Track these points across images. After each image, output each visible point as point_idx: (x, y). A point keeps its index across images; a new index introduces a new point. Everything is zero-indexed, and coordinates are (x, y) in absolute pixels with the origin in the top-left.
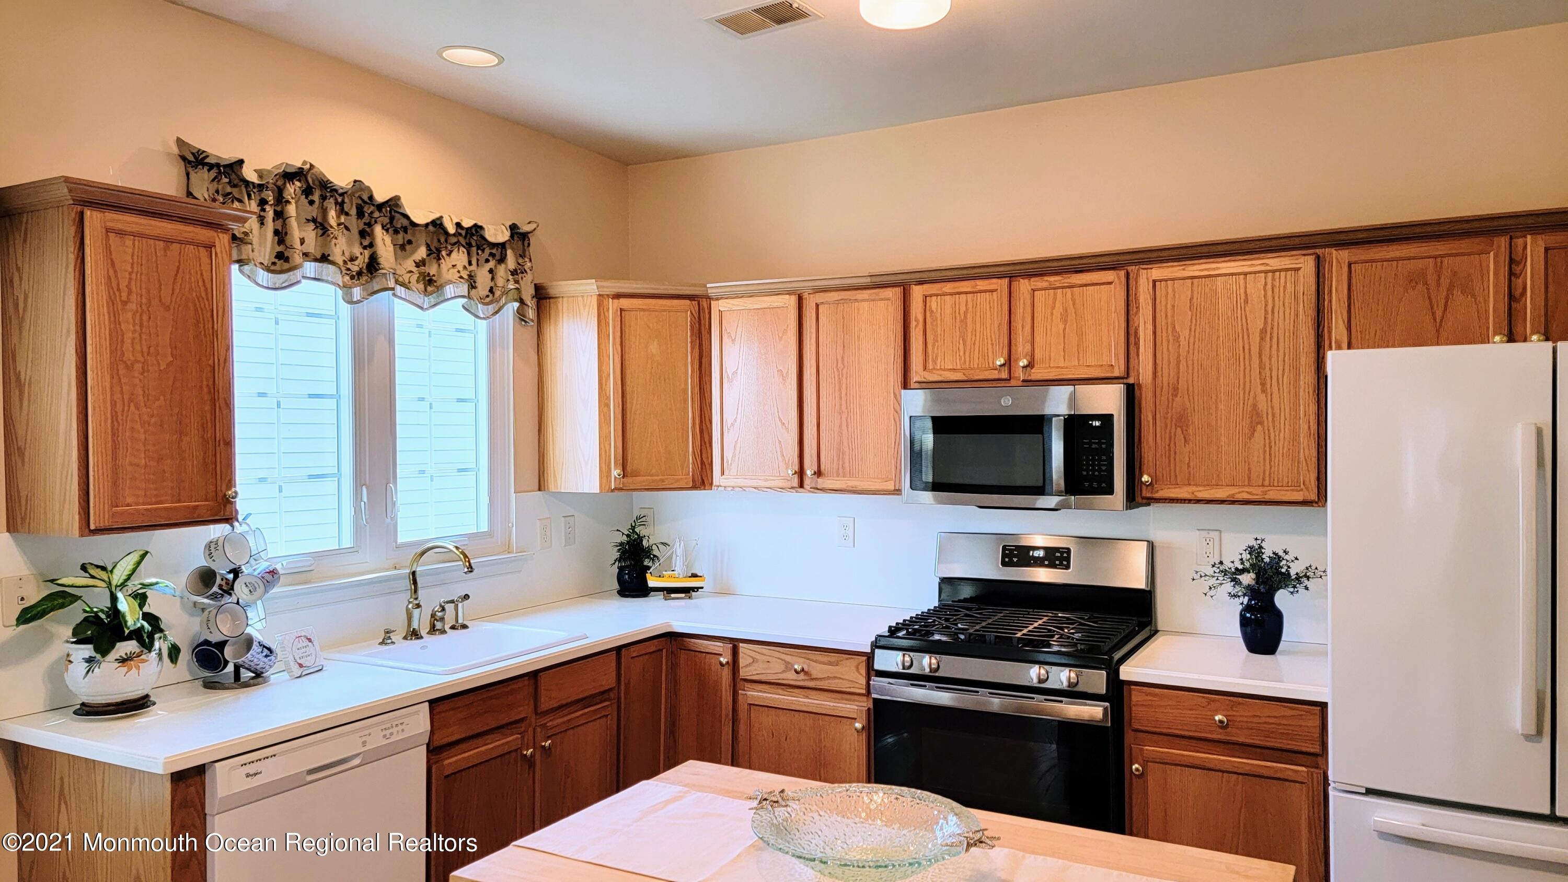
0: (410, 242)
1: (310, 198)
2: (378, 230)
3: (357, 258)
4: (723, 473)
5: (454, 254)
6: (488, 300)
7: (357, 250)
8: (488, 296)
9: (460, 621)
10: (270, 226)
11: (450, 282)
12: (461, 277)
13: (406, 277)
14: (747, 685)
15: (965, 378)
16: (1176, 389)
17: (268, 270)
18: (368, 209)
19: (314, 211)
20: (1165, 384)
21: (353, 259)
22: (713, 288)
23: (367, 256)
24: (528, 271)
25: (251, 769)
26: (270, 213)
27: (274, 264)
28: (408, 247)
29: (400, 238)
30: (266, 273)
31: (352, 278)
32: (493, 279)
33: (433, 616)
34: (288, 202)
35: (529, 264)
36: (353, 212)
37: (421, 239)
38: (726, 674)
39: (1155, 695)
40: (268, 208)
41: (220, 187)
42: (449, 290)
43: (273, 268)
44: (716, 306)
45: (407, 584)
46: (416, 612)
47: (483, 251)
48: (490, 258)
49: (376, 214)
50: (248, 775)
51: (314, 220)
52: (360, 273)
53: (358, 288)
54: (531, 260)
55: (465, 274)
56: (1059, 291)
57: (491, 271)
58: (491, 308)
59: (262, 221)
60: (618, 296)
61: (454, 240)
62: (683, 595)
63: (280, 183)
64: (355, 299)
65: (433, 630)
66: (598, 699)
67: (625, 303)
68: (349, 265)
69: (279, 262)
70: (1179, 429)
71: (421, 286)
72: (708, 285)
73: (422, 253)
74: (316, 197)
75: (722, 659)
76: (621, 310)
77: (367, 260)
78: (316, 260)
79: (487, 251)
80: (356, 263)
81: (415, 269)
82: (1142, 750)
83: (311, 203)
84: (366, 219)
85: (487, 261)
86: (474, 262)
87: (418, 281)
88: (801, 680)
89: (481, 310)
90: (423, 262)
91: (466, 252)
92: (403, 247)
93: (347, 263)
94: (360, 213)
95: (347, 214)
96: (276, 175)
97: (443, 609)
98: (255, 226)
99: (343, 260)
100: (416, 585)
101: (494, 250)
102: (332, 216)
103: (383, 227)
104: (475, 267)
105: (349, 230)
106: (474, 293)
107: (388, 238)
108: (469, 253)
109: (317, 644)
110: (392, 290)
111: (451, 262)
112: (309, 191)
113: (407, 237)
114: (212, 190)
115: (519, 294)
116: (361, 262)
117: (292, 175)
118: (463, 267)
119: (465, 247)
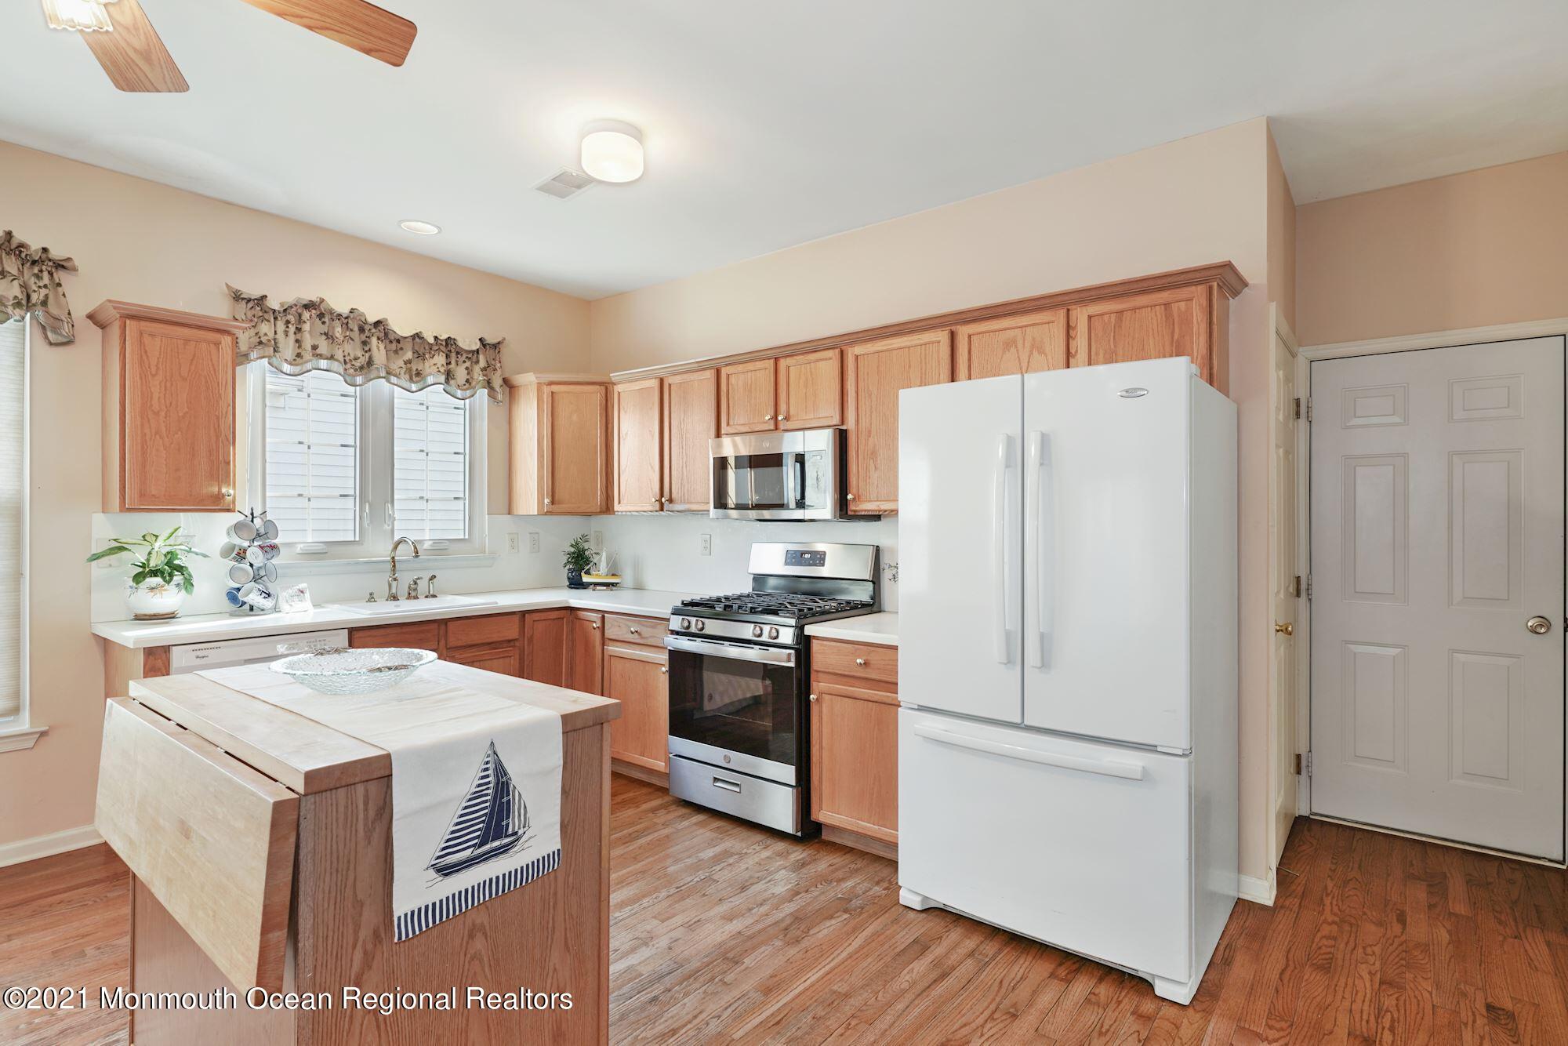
0: (401, 349)
1: (323, 320)
2: (374, 340)
3: (359, 358)
4: (619, 503)
5: (436, 357)
6: (465, 387)
7: (359, 353)
8: (464, 385)
9: (431, 593)
10: (292, 337)
11: (430, 374)
12: (439, 371)
13: (398, 371)
14: (611, 643)
15: (750, 430)
16: (870, 432)
17: (291, 364)
18: (367, 327)
19: (325, 328)
20: (864, 430)
21: (356, 359)
22: (615, 376)
23: (367, 357)
24: (497, 368)
25: (200, 653)
26: (292, 329)
27: (294, 360)
28: (400, 352)
29: (394, 346)
30: (289, 366)
31: (356, 370)
32: (468, 374)
33: (409, 587)
34: (305, 322)
35: (499, 365)
36: (356, 329)
37: (409, 346)
38: (598, 634)
39: (826, 646)
40: (290, 326)
41: (256, 313)
42: (430, 380)
43: (293, 362)
44: (618, 388)
45: (389, 566)
46: (394, 584)
47: (462, 356)
48: (467, 360)
49: (373, 330)
50: (197, 657)
51: (325, 334)
52: (362, 368)
53: (360, 377)
54: (500, 362)
55: (442, 370)
56: (803, 366)
57: (467, 368)
58: (468, 393)
59: (286, 334)
60: (551, 383)
61: (435, 348)
62: (605, 588)
63: (299, 311)
64: (356, 383)
65: (409, 597)
66: (505, 645)
67: (555, 388)
68: (353, 363)
69: (298, 359)
70: (871, 461)
71: (407, 376)
72: (611, 375)
73: (409, 355)
74: (326, 320)
75: (594, 625)
76: (552, 393)
77: (367, 360)
78: (327, 359)
79: (465, 356)
80: (359, 361)
81: (404, 366)
82: (818, 685)
83: (324, 323)
84: (367, 334)
85: (464, 362)
86: (453, 362)
87: (405, 374)
88: (635, 638)
89: (459, 393)
90: (409, 362)
91: (444, 355)
92: (396, 352)
93: (350, 360)
94: (362, 330)
95: (351, 330)
96: (296, 305)
97: (416, 583)
98: (280, 336)
99: (347, 359)
100: (394, 566)
101: (470, 356)
102: (338, 331)
103: (378, 339)
104: (453, 366)
105: (353, 340)
106: (452, 382)
107: (382, 346)
108: (447, 356)
109: (307, 595)
110: (384, 378)
111: (432, 361)
112: (321, 316)
113: (399, 346)
114: (250, 314)
115: (489, 384)
116: (363, 360)
117: (309, 306)
118: (443, 365)
119: (443, 352)
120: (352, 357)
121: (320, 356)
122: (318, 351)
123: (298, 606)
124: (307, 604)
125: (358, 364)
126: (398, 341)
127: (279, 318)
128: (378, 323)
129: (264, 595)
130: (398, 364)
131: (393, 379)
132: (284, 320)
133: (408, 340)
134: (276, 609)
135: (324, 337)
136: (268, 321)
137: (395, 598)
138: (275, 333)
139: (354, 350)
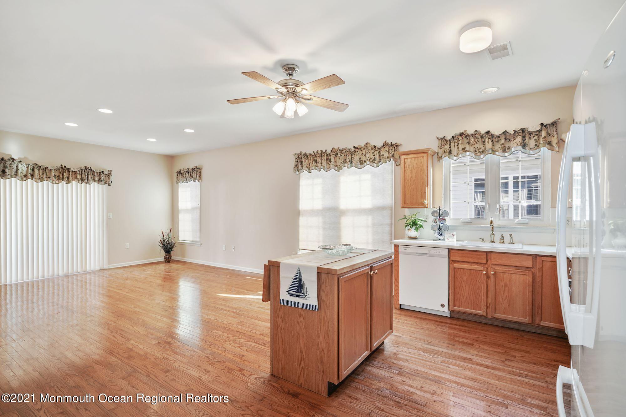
2: (487, 140)
5: (516, 139)
6: (535, 148)
7: (481, 146)
8: (534, 147)
10: (456, 147)
11: (513, 147)
12: (519, 145)
13: (498, 149)
17: (456, 156)
18: (483, 135)
19: (468, 141)
21: (480, 149)
24: (555, 135)
28: (500, 141)
29: (496, 139)
31: (480, 153)
32: (536, 142)
33: (500, 238)
34: (460, 140)
35: (555, 133)
36: (480, 137)
37: (502, 138)
42: (513, 149)
47: (533, 134)
48: (535, 136)
49: (486, 136)
51: (468, 143)
52: (483, 152)
53: (482, 155)
54: (556, 131)
57: (535, 140)
58: (537, 150)
59: (454, 146)
61: (516, 135)
63: (458, 137)
64: (481, 158)
66: (524, 269)
68: (480, 150)
69: (458, 154)
73: (503, 141)
74: (468, 137)
77: (485, 148)
79: (534, 134)
80: (481, 149)
81: (501, 147)
83: (467, 139)
84: (485, 138)
85: (534, 137)
86: (527, 138)
87: (502, 150)
89: (531, 152)
90: (503, 144)
91: (521, 137)
92: (498, 141)
93: (478, 150)
94: (482, 137)
95: (478, 138)
96: (457, 136)
97: (502, 237)
98: (452, 148)
99: (477, 150)
100: (493, 229)
101: (537, 133)
102: (472, 140)
103: (489, 138)
104: (527, 140)
105: (479, 142)
106: (527, 148)
107: (490, 141)
108: (524, 137)
109: (455, 236)
110: (491, 153)
111: (515, 141)
112: (466, 137)
113: (499, 139)
114: (443, 143)
115: (550, 143)
116: (483, 149)
117: (461, 134)
118: (519, 142)
119: (521, 136)
120: (479, 148)
121: (467, 151)
122: (466, 150)
123: (451, 240)
124: (454, 240)
125: (481, 151)
126: (499, 137)
127: (452, 142)
128: (488, 133)
129: (439, 235)
130: (498, 146)
131: (497, 153)
132: (454, 142)
133: (502, 135)
134: (444, 240)
135: (468, 144)
136: (448, 144)
137: (493, 242)
138: (450, 147)
139: (479, 145)
